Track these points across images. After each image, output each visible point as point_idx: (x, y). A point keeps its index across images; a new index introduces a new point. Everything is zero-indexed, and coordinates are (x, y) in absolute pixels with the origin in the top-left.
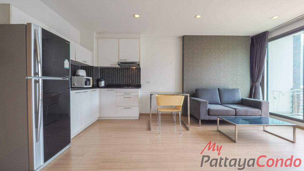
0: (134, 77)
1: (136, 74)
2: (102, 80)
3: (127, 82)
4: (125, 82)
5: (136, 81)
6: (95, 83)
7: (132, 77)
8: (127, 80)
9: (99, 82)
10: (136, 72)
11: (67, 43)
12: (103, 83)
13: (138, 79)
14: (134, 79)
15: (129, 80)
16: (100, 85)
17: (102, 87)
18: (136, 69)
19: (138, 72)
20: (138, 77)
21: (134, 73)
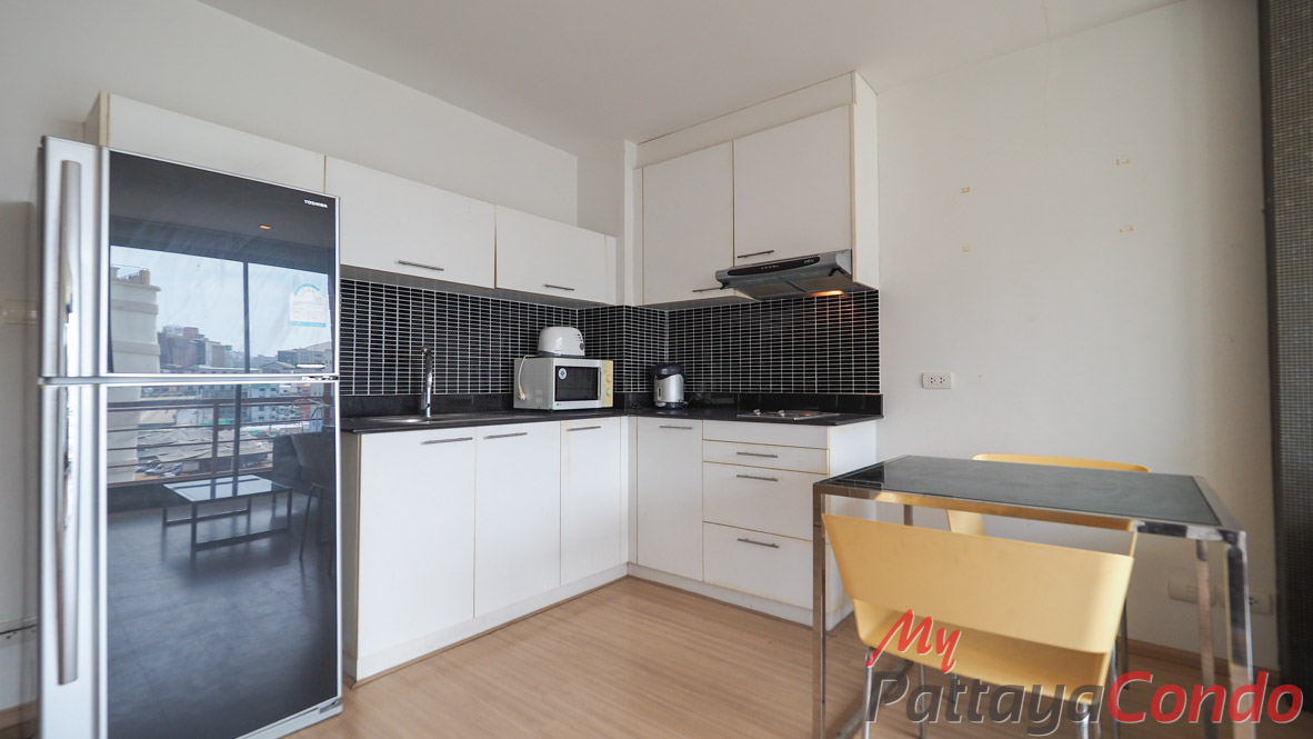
0: (834, 350)
1: (846, 328)
2: (665, 371)
3: (799, 379)
4: (787, 381)
5: (847, 377)
6: (630, 390)
7: (822, 352)
8: (798, 369)
9: (657, 381)
10: (846, 317)
11: (310, 203)
12: (672, 389)
13: (860, 361)
14: (834, 360)
15: (810, 371)
16: (659, 399)
17: (668, 411)
18: (846, 301)
19: (859, 317)
20: (859, 347)
21: (834, 328)
